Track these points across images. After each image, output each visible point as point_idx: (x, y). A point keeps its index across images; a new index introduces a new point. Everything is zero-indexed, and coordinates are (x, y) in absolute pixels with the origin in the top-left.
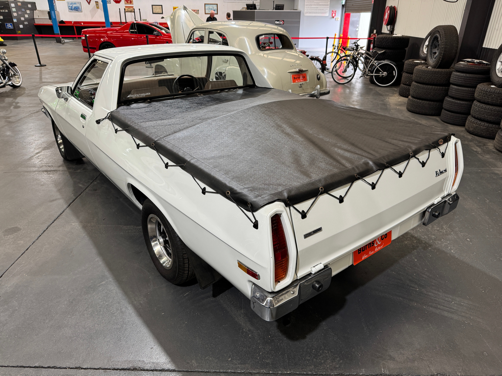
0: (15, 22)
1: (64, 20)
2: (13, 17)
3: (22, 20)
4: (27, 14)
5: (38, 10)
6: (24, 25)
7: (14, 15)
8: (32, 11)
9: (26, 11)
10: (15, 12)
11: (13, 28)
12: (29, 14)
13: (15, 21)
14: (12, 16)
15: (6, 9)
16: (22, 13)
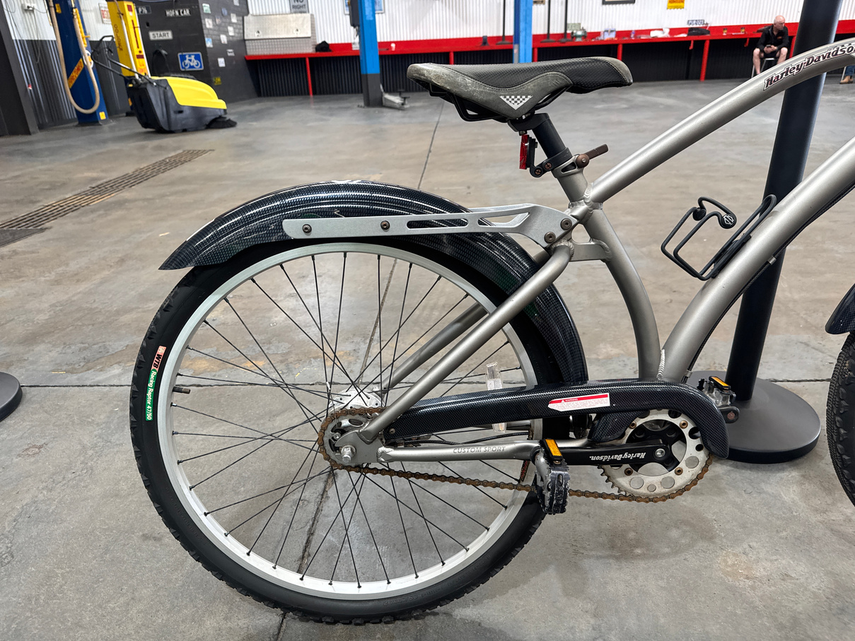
0: (210, 48)
1: (329, 42)
2: (205, 32)
3: (223, 42)
4: (231, 24)
5: (253, 15)
6: (227, 59)
7: (208, 26)
8: (241, 18)
9: (229, 14)
10: (208, 15)
11: (202, 68)
12: (235, 26)
13: (209, 44)
14: (202, 29)
15: (184, 7)
16: (223, 22)
